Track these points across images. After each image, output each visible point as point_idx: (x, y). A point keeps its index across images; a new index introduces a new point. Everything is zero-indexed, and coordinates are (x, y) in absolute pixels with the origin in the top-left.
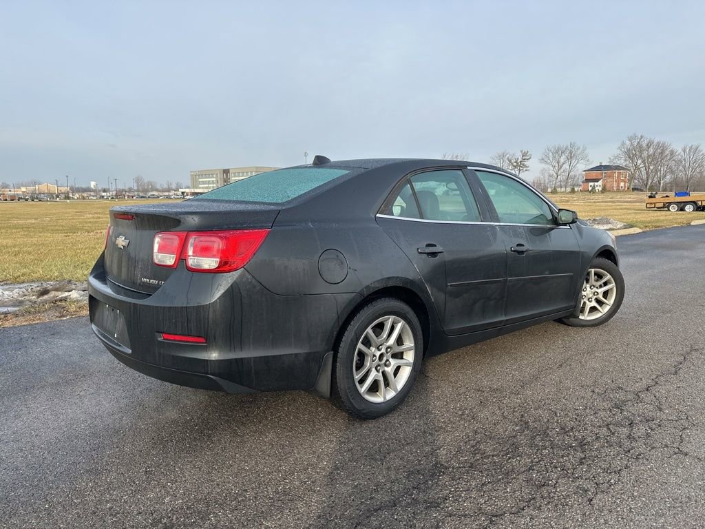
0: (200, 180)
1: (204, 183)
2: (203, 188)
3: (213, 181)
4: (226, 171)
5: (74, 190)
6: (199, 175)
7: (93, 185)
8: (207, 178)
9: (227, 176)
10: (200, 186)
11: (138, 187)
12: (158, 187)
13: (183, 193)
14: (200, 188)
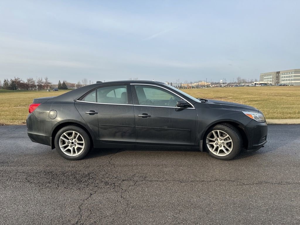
0: (264, 77)
1: (266, 79)
2: (266, 81)
3: (271, 78)
4: (278, 73)
5: (212, 84)
6: (264, 75)
7: (221, 81)
8: (268, 76)
9: (278, 75)
10: (264, 80)
11: (238, 81)
12: (247, 81)
13: (255, 84)
14: (264, 81)
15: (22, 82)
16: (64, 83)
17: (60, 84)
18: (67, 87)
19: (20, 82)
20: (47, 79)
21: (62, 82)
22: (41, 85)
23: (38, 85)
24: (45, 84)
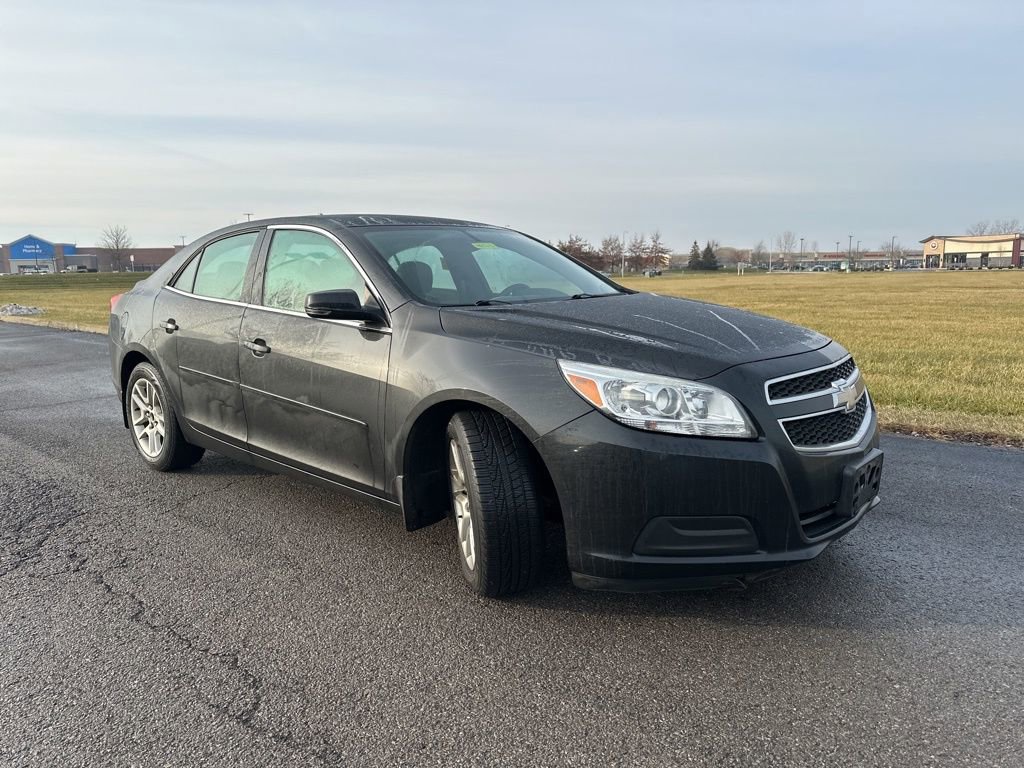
15: (586, 249)
16: (708, 250)
17: (695, 255)
18: (718, 264)
19: (580, 249)
20: (658, 238)
21: (702, 248)
22: (639, 258)
23: (630, 260)
24: (652, 252)
